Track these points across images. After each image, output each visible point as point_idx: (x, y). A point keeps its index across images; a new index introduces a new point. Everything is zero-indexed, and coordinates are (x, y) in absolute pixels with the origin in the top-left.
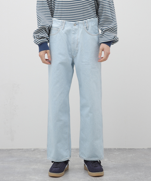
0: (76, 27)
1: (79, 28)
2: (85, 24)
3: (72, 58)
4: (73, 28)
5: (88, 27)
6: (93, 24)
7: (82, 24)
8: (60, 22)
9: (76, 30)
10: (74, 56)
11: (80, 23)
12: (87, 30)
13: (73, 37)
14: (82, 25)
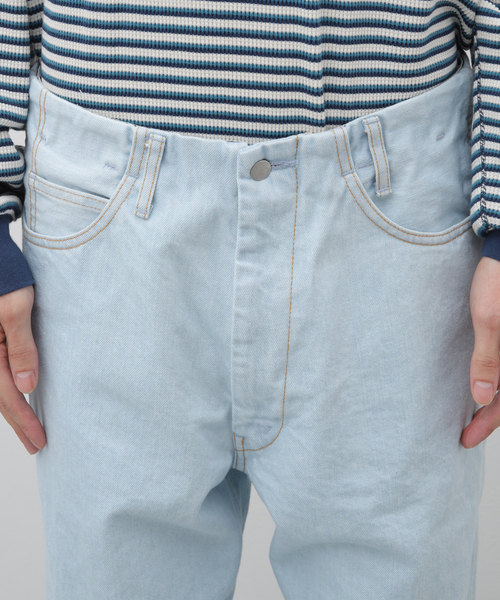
0: (270, 189)
1: (303, 200)
2: (361, 156)
3: (234, 452)
4: (246, 206)
5: (384, 179)
6: (440, 137)
7: (326, 156)
8: (110, 138)
9: (272, 213)
10: (254, 438)
11: (312, 153)
12: (382, 201)
13: (248, 281)
14: (332, 168)
